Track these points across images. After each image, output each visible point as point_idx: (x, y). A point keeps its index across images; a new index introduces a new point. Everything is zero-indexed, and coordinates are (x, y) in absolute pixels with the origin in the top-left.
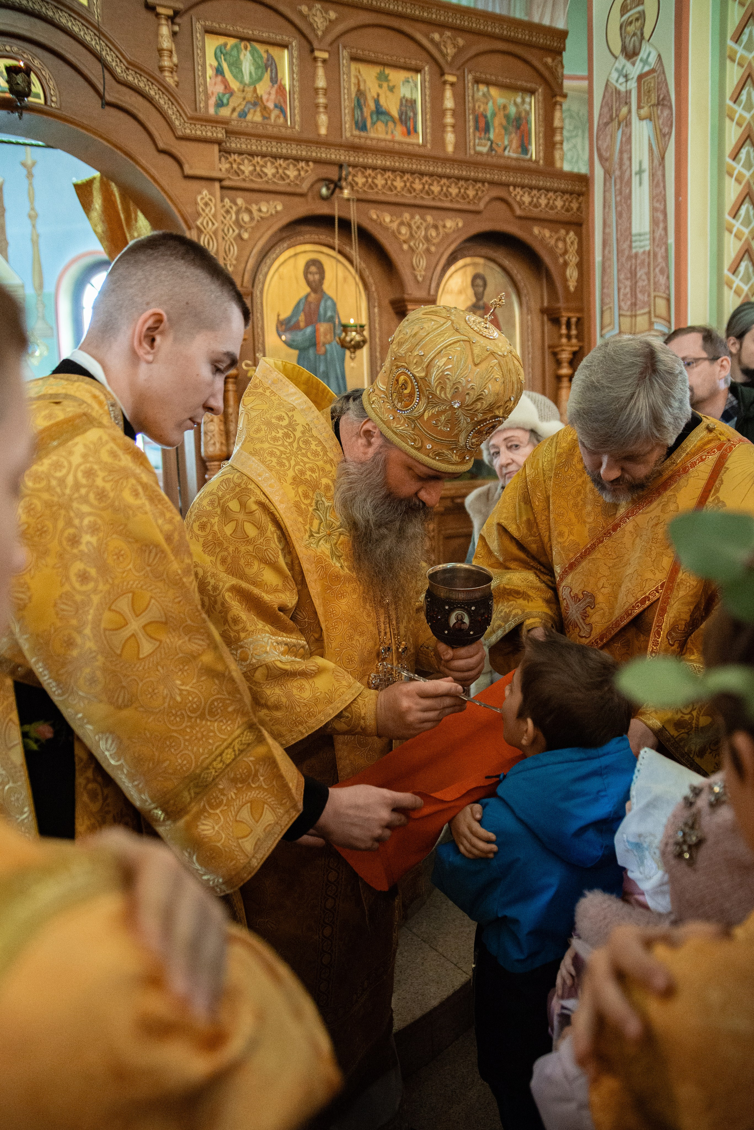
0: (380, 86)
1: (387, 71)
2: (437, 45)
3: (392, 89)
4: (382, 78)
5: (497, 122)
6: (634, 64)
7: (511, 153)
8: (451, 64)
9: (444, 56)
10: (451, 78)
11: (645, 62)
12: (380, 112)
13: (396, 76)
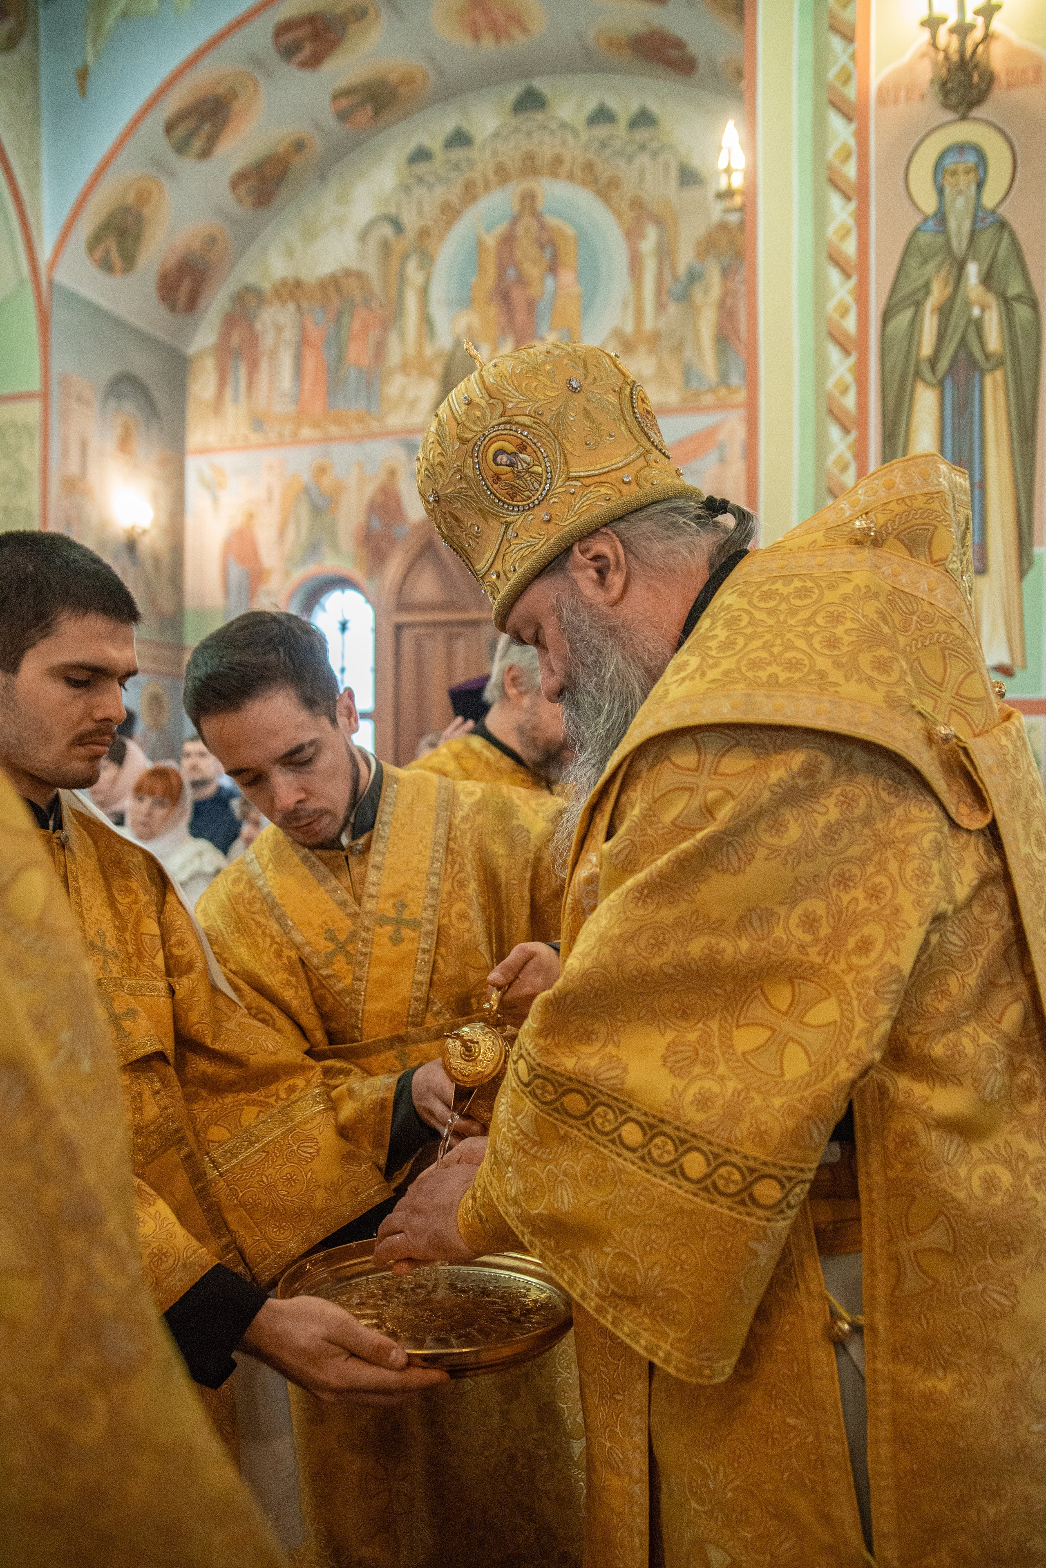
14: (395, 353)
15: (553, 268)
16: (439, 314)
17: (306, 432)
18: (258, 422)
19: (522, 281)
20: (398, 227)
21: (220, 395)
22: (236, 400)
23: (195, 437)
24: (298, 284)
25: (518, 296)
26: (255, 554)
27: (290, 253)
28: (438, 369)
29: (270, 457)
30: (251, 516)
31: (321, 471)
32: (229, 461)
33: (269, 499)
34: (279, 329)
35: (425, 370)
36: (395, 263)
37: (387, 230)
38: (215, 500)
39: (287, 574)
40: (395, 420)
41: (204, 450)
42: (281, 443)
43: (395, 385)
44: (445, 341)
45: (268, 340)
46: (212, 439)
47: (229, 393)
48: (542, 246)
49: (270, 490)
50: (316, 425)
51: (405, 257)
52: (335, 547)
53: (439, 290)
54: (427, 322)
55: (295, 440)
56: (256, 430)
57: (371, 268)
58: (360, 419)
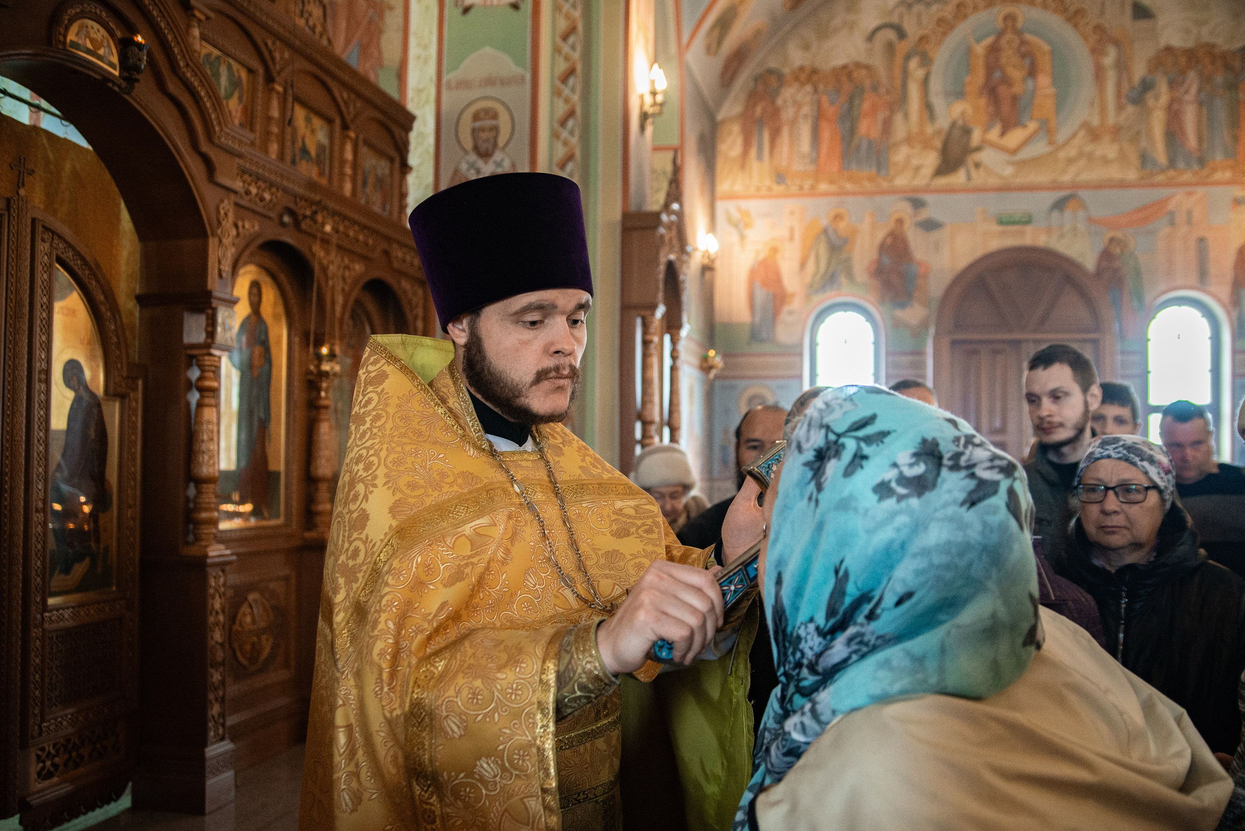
0: (306, 127)
1: (312, 116)
2: (346, 103)
3: (313, 131)
4: (308, 120)
5: (371, 180)
6: (486, 163)
7: (377, 208)
8: (352, 121)
9: (349, 113)
10: (352, 134)
11: (499, 165)
12: (304, 151)
13: (317, 122)
14: (900, 129)
15: (1032, 72)
16: (938, 102)
17: (823, 187)
18: (780, 177)
19: (1006, 81)
20: (901, 34)
21: (745, 154)
22: (760, 157)
23: (724, 186)
24: (814, 71)
25: (1002, 90)
26: (778, 280)
27: (806, 47)
28: (938, 143)
29: (790, 204)
30: (774, 250)
31: (838, 217)
32: (753, 206)
33: (791, 238)
34: (798, 105)
35: (926, 145)
36: (899, 60)
37: (891, 35)
38: (742, 237)
39: (808, 297)
40: (901, 181)
41: (731, 196)
42: (801, 193)
43: (901, 155)
44: (943, 123)
45: (788, 114)
46: (738, 187)
47: (753, 152)
48: (1023, 56)
49: (792, 230)
50: (831, 182)
51: (908, 57)
52: (850, 276)
53: (936, 85)
54: (928, 108)
55: (813, 192)
56: (778, 183)
57: (878, 62)
58: (871, 179)
